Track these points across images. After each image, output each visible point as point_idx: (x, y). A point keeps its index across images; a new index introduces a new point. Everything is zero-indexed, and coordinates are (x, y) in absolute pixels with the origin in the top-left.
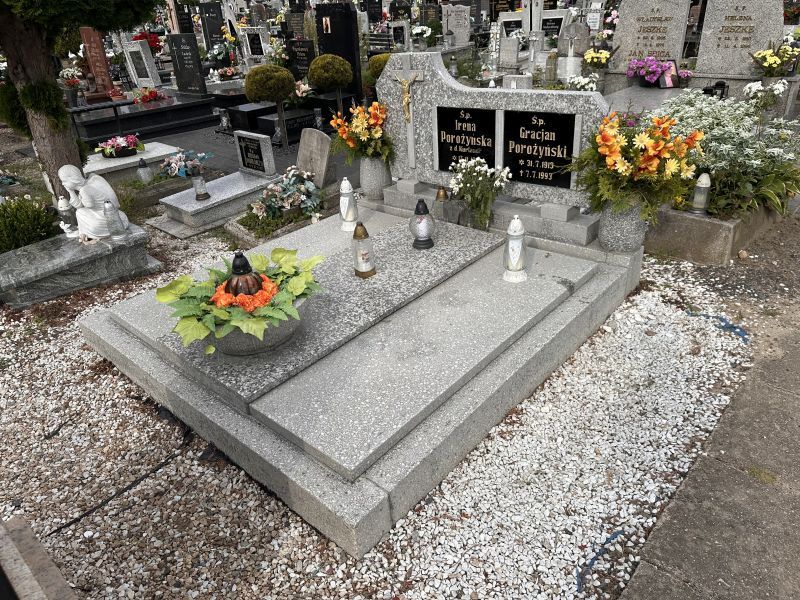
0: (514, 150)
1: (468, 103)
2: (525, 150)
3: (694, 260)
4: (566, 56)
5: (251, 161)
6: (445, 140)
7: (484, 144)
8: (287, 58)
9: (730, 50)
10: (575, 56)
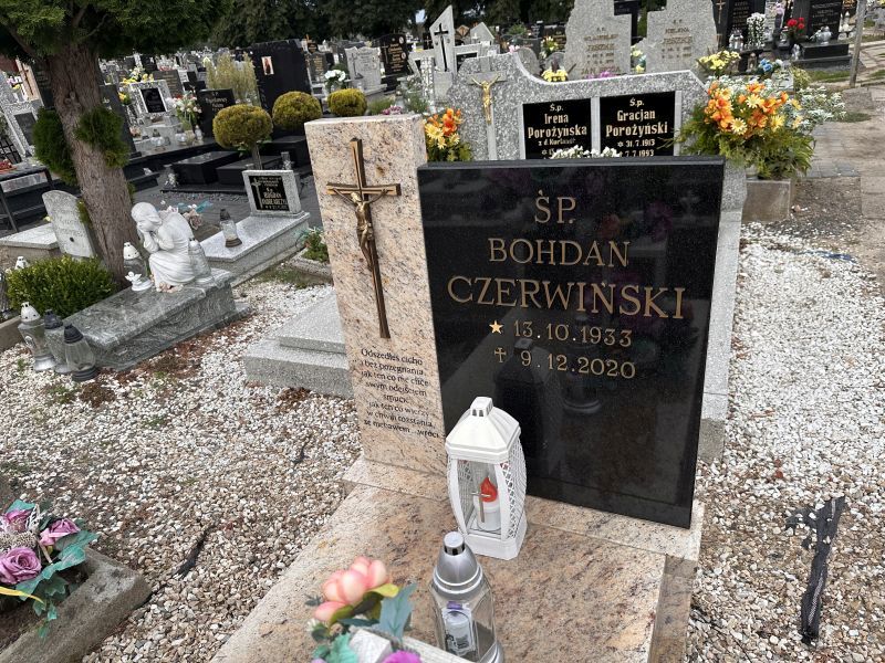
0: (611, 134)
1: (559, 96)
2: (624, 132)
5: (270, 202)
7: (578, 133)
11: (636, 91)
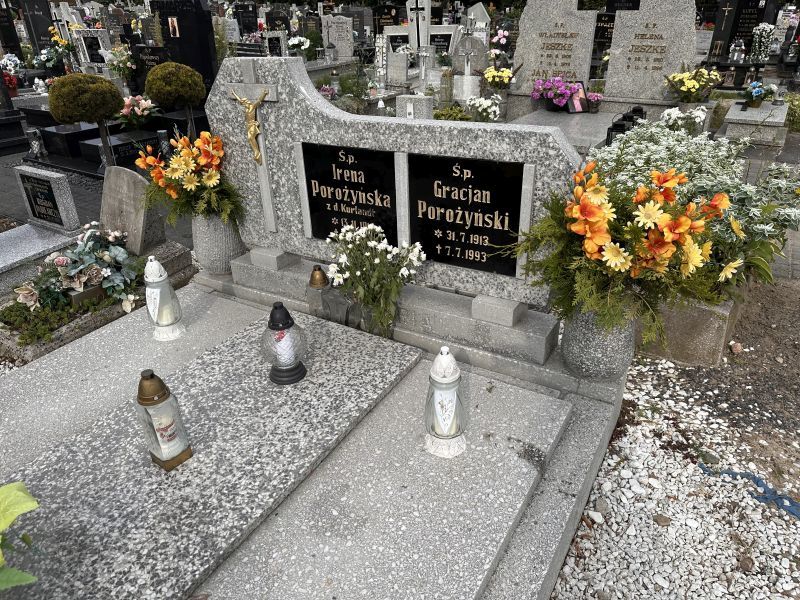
0: (425, 214)
1: (350, 139)
2: (443, 215)
3: (673, 357)
4: (462, 74)
5: (43, 211)
6: (319, 194)
7: (378, 202)
8: (134, 67)
9: (641, 73)
10: (473, 74)
11: (462, 153)
